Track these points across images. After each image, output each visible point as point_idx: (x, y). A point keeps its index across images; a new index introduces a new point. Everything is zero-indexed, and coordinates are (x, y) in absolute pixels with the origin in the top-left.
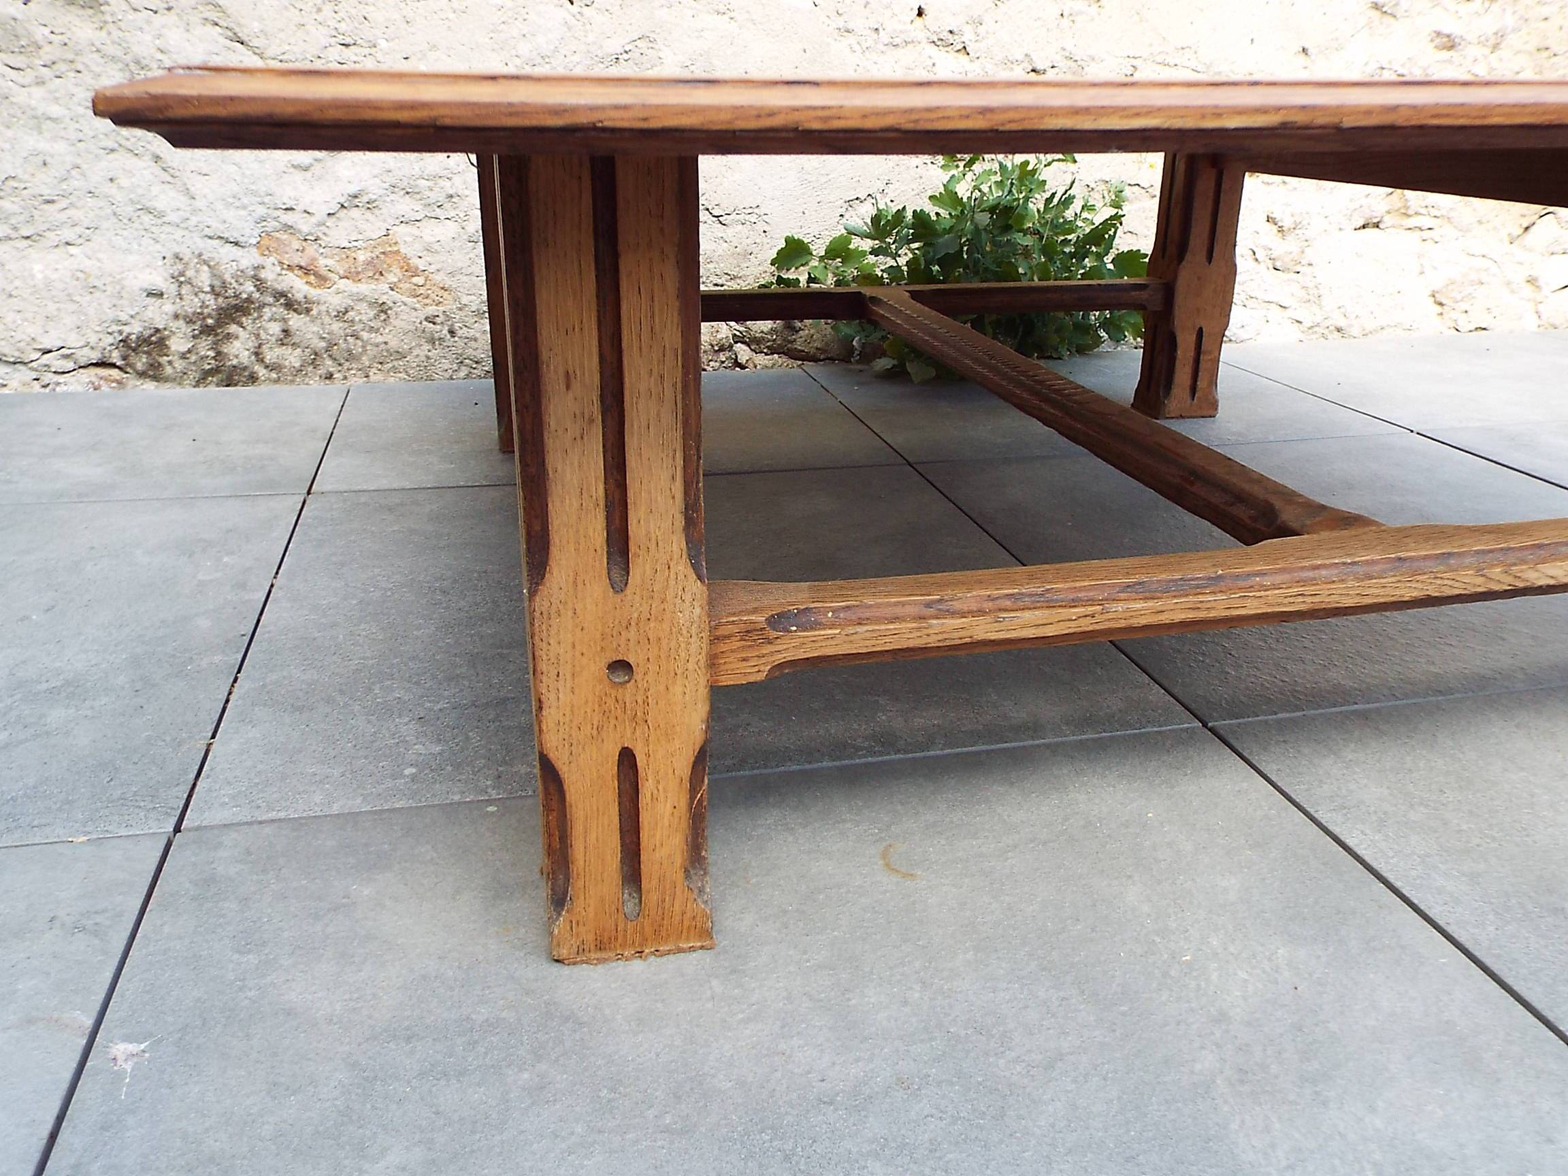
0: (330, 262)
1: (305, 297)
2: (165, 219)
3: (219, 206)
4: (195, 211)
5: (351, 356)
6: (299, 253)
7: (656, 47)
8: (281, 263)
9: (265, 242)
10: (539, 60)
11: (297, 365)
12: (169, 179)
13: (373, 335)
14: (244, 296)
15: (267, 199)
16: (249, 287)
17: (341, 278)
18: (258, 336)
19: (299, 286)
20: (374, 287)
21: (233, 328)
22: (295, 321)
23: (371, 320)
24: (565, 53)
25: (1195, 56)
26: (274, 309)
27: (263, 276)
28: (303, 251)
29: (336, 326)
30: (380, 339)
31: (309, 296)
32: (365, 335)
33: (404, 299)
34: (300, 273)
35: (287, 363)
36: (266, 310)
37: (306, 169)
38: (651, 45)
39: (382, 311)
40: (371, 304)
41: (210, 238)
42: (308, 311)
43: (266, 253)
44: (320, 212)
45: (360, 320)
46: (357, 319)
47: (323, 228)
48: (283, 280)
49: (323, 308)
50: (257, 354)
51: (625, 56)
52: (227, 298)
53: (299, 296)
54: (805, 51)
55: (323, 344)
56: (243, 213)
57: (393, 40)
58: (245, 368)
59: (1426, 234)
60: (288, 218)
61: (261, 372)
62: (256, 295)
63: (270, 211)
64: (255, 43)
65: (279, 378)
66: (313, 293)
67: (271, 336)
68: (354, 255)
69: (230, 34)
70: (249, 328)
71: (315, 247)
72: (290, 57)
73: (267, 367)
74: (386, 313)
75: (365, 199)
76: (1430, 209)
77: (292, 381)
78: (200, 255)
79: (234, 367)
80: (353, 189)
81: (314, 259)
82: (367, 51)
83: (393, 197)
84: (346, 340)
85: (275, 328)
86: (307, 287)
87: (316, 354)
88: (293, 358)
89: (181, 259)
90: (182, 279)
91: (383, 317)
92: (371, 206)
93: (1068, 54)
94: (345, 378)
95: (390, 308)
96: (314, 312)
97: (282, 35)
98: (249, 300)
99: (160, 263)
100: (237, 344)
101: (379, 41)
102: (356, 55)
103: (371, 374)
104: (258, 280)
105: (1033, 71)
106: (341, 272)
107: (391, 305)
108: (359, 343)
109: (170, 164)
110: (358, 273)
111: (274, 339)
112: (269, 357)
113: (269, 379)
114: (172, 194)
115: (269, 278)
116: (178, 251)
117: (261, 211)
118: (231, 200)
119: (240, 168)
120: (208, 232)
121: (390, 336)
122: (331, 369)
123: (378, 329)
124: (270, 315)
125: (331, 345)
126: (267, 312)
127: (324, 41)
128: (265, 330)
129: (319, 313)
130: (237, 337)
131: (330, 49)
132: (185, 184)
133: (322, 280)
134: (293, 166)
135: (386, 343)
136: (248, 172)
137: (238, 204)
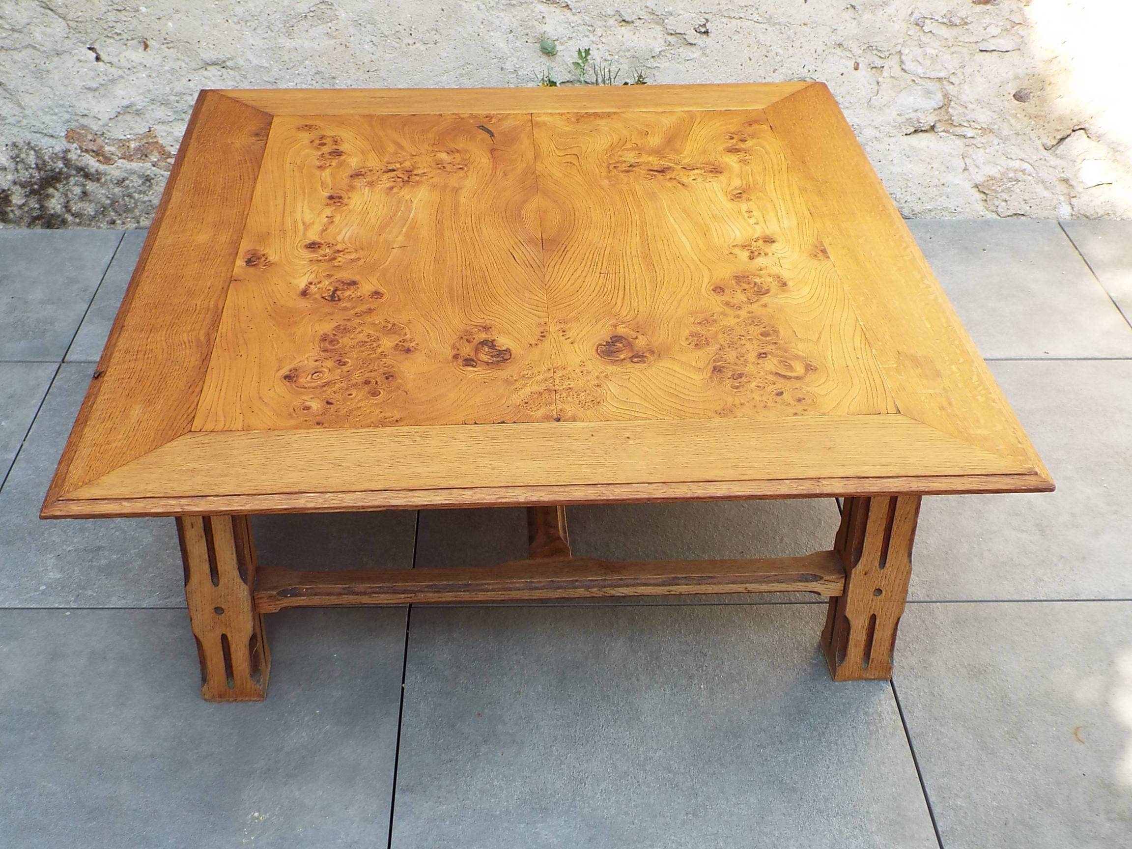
0: (113, 149)
1: (97, 171)
2: (7, 121)
3: (40, 113)
4: (25, 117)
5: (127, 210)
6: (92, 143)
7: (334, 8)
8: (81, 148)
9: (71, 134)
10: (250, 18)
11: (92, 213)
12: (8, 96)
13: (142, 196)
14: (57, 170)
15: (70, 110)
16: (60, 164)
17: (119, 159)
18: (66, 195)
19: (92, 163)
20: (142, 165)
21: (51, 190)
22: (90, 186)
23: (140, 186)
24: (268, 12)
25: (756, 12)
26: (77, 178)
27: (69, 157)
28: (95, 141)
29: (117, 190)
30: (146, 198)
31: (99, 170)
32: (136, 196)
33: (162, 172)
34: (93, 154)
35: (86, 212)
36: (72, 178)
37: (95, 90)
38: (329, 7)
39: (147, 180)
40: (140, 176)
41: (35, 132)
42: (98, 180)
43: (72, 141)
44: (105, 118)
45: (133, 186)
46: (131, 185)
47: (106, 127)
48: (82, 160)
49: (108, 178)
50: (66, 207)
51: (312, 14)
52: (46, 171)
53: (93, 170)
54: (443, 10)
55: (108, 202)
56: (55, 117)
57: (149, 7)
58: (59, 216)
59: (968, 141)
60: (83, 121)
61: (69, 218)
62: (65, 170)
63: (72, 117)
64: (60, 11)
65: (81, 222)
66: (102, 167)
67: (75, 195)
68: (127, 144)
69: (43, 5)
70: (61, 190)
71: (103, 138)
72: (82, 20)
73: (73, 215)
74: (150, 182)
75: (134, 108)
76: (973, 124)
77: (89, 225)
78: (29, 143)
79: (52, 215)
80: (126, 102)
81: (103, 147)
82: (133, 14)
83: (152, 107)
84: (123, 199)
85: (77, 190)
86: (97, 164)
87: (104, 208)
88: (90, 209)
89: (17, 147)
90: (18, 160)
91: (148, 184)
92: (138, 113)
93: (650, 11)
94: (123, 223)
95: (153, 179)
96: (103, 180)
97: (76, 6)
98: (60, 173)
99: (4, 149)
100: (53, 201)
101: (141, 8)
102: (126, 16)
103: (141, 220)
104: (66, 160)
105: (624, 21)
106: (120, 155)
107: (153, 176)
108: (133, 201)
109: (9, 87)
110: (131, 156)
111: (77, 198)
112: (74, 209)
113: (74, 222)
114: (10, 105)
115: (73, 158)
116: (15, 141)
117: (67, 116)
118: (47, 110)
119: (53, 89)
120: (33, 129)
121: (153, 197)
122: (114, 218)
123: (145, 192)
124: (73, 182)
125: (114, 202)
126: (72, 180)
127: (104, 9)
128: (71, 191)
129: (105, 182)
130: (53, 197)
131: (109, 13)
132: (18, 100)
133: (107, 160)
134: (86, 88)
135: (150, 201)
136: (58, 93)
137: (51, 112)
